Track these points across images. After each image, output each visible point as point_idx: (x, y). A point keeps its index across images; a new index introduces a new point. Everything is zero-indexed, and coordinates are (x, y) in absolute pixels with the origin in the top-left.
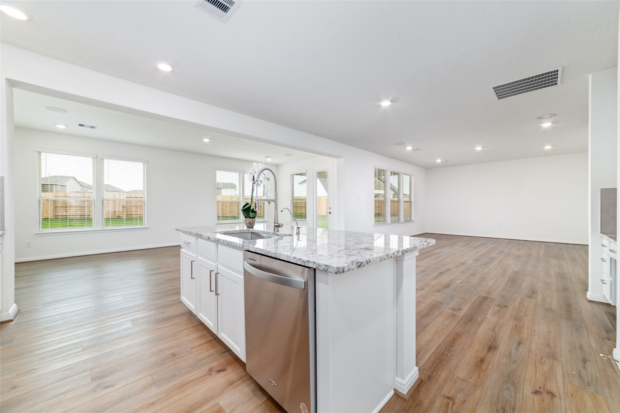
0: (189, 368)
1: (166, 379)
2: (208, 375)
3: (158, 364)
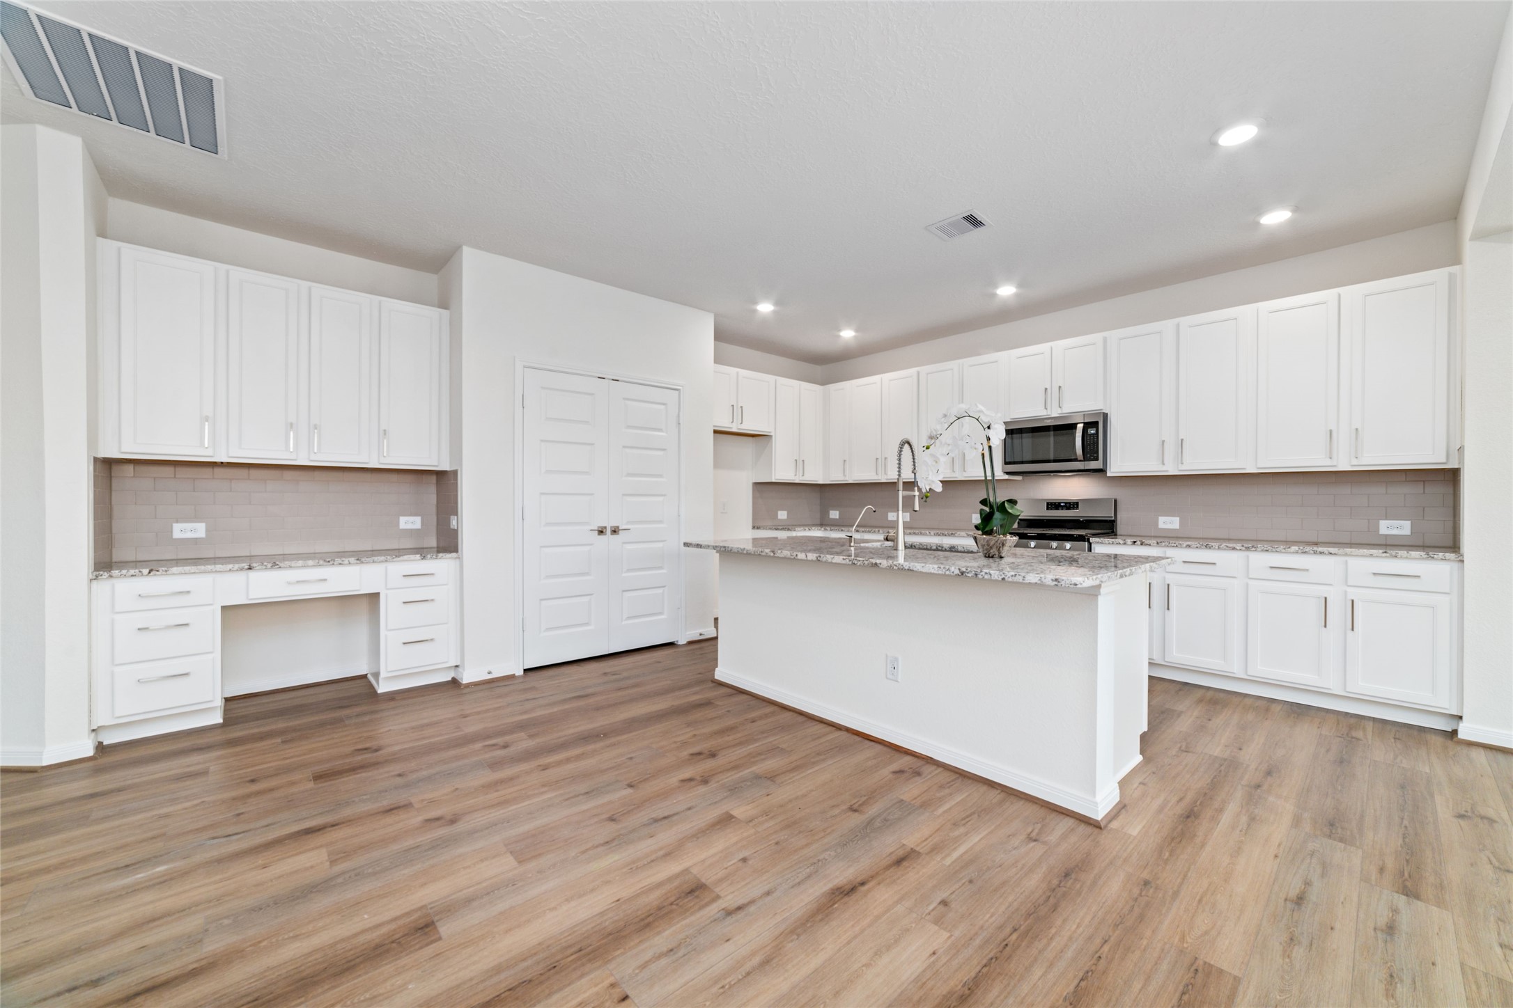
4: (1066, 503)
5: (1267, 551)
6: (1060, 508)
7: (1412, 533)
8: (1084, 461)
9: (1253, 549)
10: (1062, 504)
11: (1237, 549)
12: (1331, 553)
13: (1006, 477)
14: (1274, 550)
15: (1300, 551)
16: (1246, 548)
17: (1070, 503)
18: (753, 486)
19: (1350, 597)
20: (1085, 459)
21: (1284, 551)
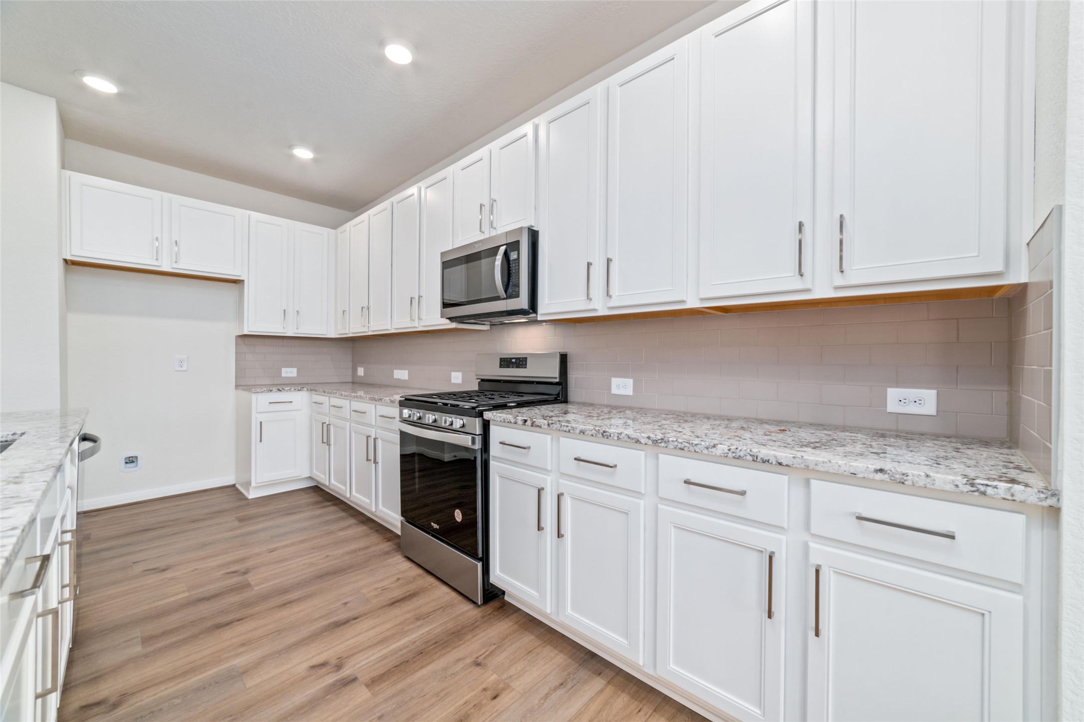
0: (161, 710)
1: (217, 683)
2: (130, 693)
3: (231, 718)
4: (516, 359)
5: (682, 449)
6: (511, 365)
7: (937, 412)
8: (506, 299)
9: (663, 444)
10: (514, 360)
11: (640, 443)
12: (780, 464)
13: (454, 325)
14: (692, 449)
15: (730, 455)
16: (653, 441)
17: (519, 358)
18: (236, 338)
19: (815, 560)
20: (509, 297)
21: (705, 452)
